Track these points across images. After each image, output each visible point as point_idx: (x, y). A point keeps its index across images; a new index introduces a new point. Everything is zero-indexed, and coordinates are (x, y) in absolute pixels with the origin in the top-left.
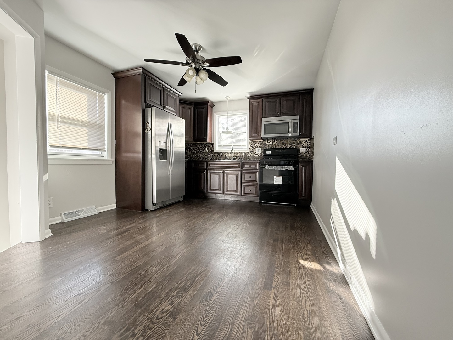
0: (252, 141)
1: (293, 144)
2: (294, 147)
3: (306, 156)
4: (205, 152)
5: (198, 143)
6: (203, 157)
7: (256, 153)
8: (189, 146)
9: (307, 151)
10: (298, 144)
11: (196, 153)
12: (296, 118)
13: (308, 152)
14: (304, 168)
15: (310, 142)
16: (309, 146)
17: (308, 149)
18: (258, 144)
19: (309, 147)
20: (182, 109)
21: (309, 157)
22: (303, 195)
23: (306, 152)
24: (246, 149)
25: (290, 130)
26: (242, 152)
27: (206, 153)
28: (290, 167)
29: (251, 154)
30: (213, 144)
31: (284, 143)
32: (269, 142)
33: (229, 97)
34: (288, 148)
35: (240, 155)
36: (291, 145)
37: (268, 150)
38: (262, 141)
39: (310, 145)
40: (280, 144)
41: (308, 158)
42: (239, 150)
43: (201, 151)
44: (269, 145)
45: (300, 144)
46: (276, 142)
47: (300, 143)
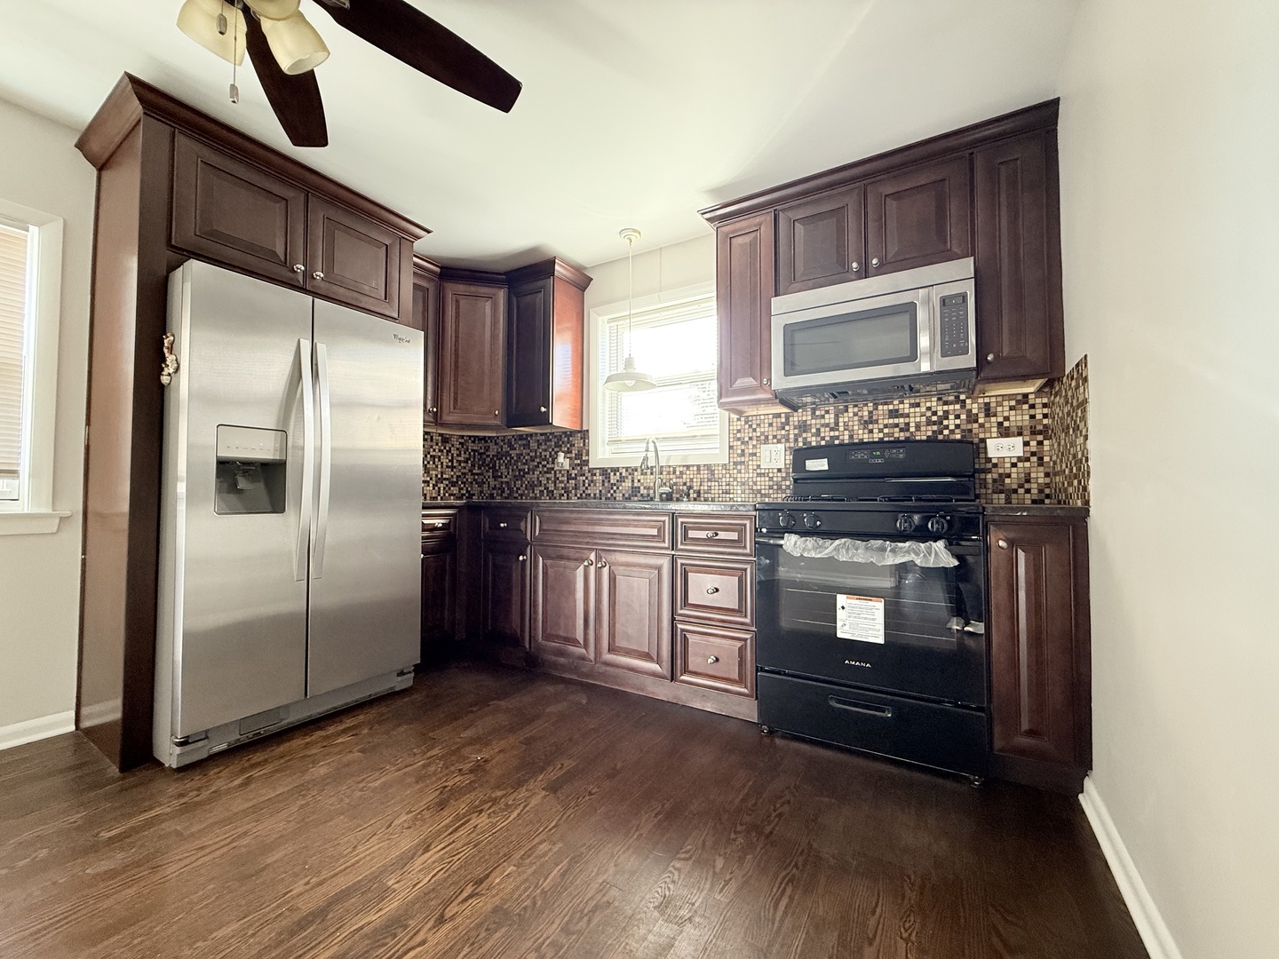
0: (740, 413)
1: (947, 418)
2: (952, 432)
3: (1028, 481)
4: (556, 468)
5: (536, 434)
6: (551, 487)
7: (759, 466)
8: (506, 448)
9: (1033, 454)
10: (972, 418)
11: (528, 473)
12: (957, 276)
13: (1041, 459)
14: (1021, 555)
15: (1045, 405)
16: (1040, 427)
17: (1040, 443)
18: (771, 425)
19: (1040, 433)
20: (457, 301)
21: (1048, 485)
22: (1025, 726)
23: (1028, 460)
24: (718, 451)
25: (924, 341)
26: (702, 463)
27: (560, 471)
28: (930, 548)
29: (739, 472)
30: (584, 434)
31: (894, 414)
32: (818, 413)
33: (635, 231)
34: (921, 441)
35: (691, 480)
36: (935, 423)
37: (815, 453)
38: (786, 410)
39: (1045, 421)
40: (876, 421)
41: (1041, 491)
42: (685, 457)
43: (545, 466)
44: (818, 430)
45: (988, 415)
46: (855, 414)
47: (987, 411)
